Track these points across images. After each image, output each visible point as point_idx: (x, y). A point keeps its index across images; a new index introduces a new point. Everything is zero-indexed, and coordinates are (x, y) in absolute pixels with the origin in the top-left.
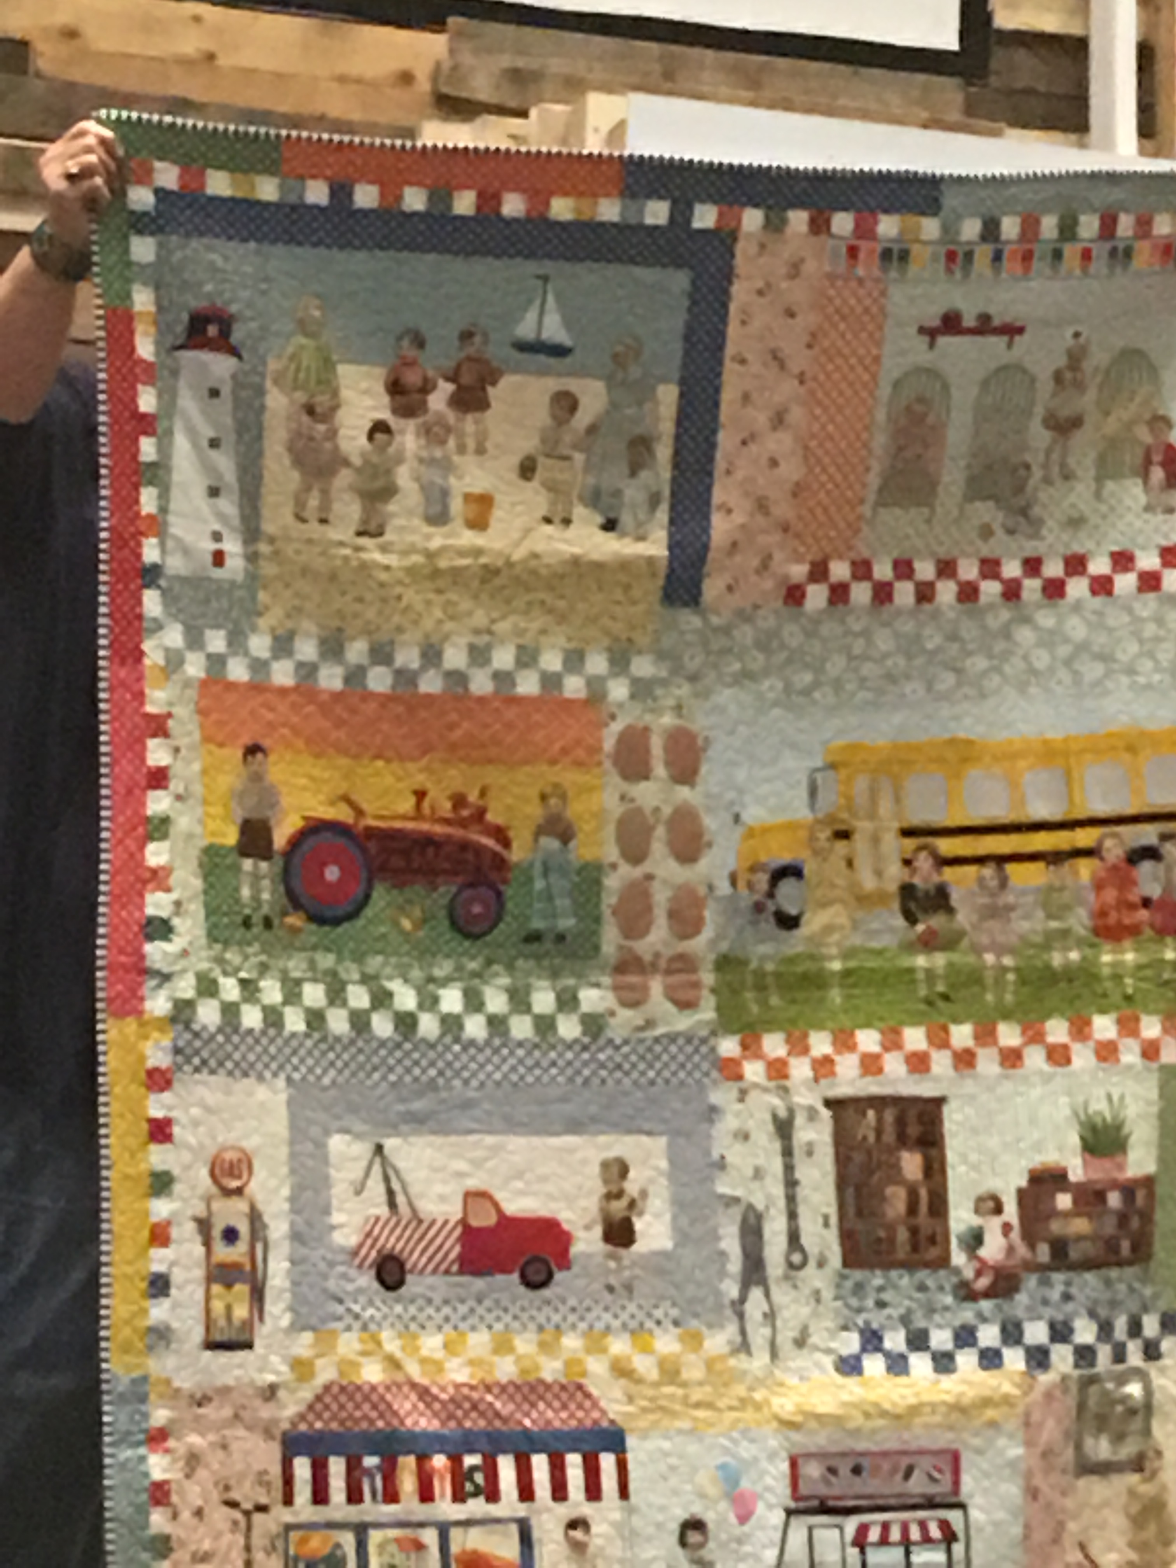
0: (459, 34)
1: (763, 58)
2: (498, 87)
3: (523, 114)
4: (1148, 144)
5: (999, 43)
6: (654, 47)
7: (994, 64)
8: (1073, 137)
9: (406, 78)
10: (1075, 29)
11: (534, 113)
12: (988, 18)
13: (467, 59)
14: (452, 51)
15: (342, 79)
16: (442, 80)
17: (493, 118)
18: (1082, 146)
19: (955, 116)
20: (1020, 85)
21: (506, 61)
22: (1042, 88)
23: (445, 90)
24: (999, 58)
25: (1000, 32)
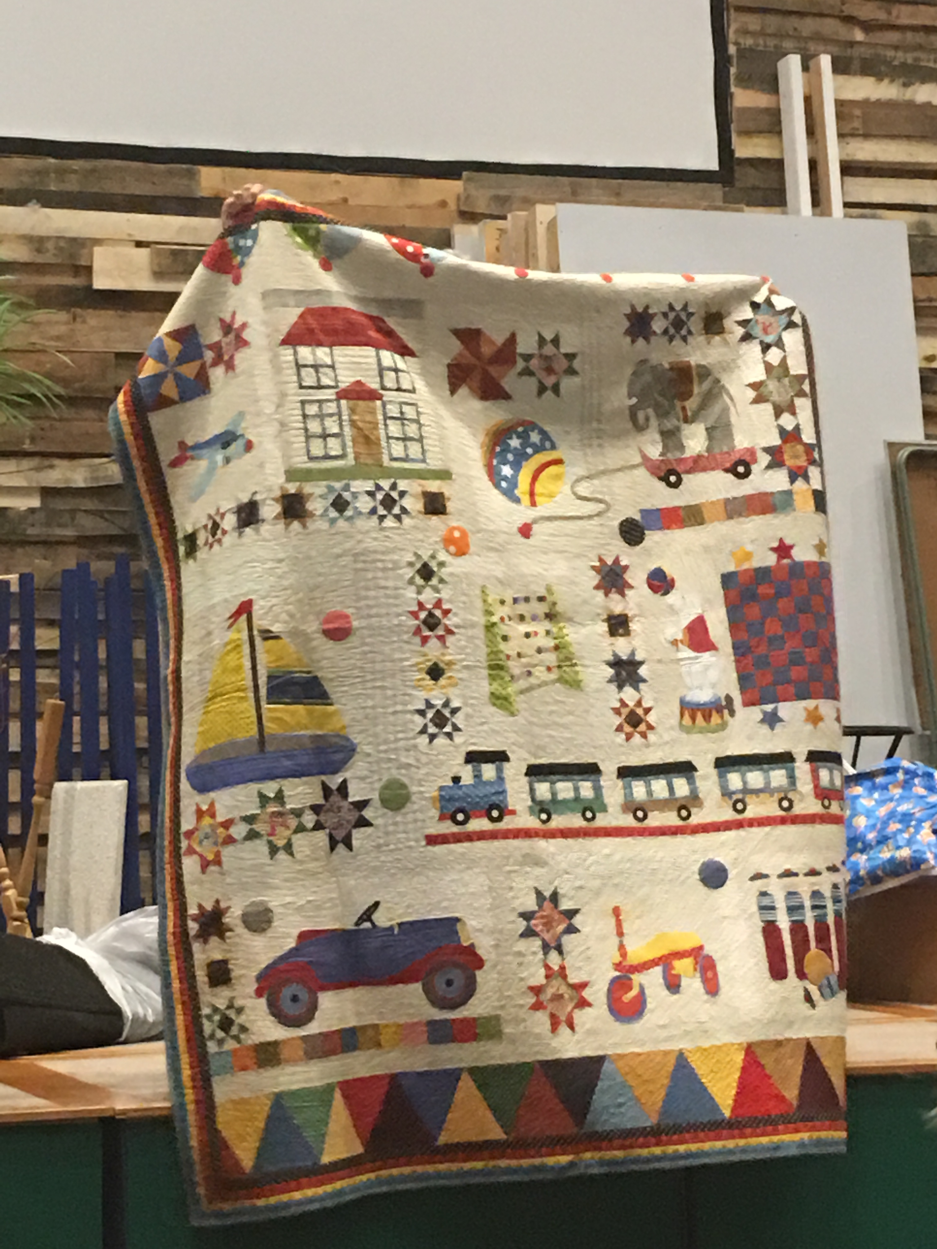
0: (469, 179)
1: (620, 181)
2: (489, 205)
3: (504, 218)
4: (818, 210)
5: (738, 164)
6: (565, 180)
7: (737, 175)
8: (778, 209)
9: (443, 204)
10: (775, 155)
11: (509, 216)
12: (732, 152)
13: (473, 192)
14: (465, 189)
15: (410, 207)
16: (461, 203)
17: (488, 221)
18: (784, 213)
19: (720, 204)
20: (749, 185)
21: (493, 192)
22: (762, 186)
23: (464, 208)
24: (738, 172)
25: (738, 159)
